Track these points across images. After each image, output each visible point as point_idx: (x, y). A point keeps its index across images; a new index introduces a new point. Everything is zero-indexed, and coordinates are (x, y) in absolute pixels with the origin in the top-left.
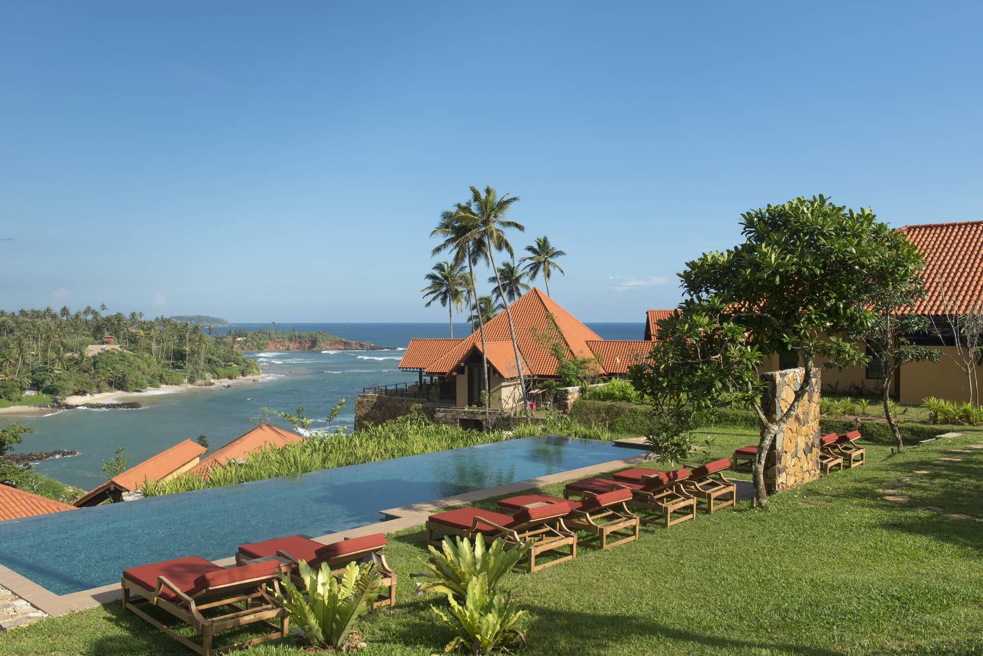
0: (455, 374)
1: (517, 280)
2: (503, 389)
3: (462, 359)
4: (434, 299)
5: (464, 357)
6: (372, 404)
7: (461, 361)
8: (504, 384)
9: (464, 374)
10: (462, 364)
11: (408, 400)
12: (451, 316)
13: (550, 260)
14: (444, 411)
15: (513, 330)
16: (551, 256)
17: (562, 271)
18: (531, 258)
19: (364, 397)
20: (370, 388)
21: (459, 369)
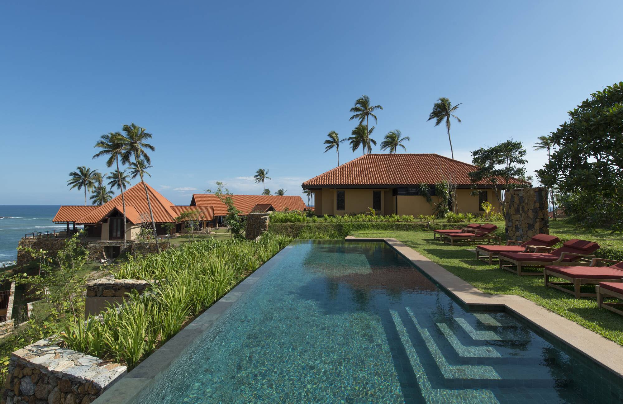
0: (101, 223)
1: (124, 178)
2: (132, 230)
3: (107, 215)
4: (74, 187)
5: (108, 213)
6: (33, 243)
7: (106, 216)
8: (132, 227)
9: (107, 222)
10: (107, 218)
11: (61, 239)
12: (85, 195)
13: (144, 170)
14: (94, 243)
15: (149, 198)
16: (144, 168)
17: (150, 176)
18: (134, 168)
19: (26, 239)
20: (31, 234)
21: (104, 220)
